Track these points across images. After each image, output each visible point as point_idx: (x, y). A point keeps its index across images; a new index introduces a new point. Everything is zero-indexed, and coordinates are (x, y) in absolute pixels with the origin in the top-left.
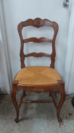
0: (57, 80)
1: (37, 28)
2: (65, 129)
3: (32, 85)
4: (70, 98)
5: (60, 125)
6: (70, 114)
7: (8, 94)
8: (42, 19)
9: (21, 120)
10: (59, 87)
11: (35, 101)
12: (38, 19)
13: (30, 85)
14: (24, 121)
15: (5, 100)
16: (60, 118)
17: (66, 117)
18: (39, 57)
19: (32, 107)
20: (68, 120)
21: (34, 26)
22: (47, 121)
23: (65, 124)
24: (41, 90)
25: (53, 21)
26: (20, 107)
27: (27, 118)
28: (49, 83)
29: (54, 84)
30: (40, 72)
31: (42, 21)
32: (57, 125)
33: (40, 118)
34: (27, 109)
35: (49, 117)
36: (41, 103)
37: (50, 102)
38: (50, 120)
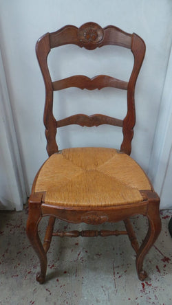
0: (141, 191)
1: (89, 49)
2: (155, 296)
3: (79, 206)
4: (165, 218)
5: (143, 287)
6: (166, 259)
7: (17, 210)
8: (103, 27)
9: (53, 276)
10: (145, 209)
11: (83, 232)
12: (91, 27)
13: (74, 206)
14: (59, 279)
15: (10, 227)
16: (143, 272)
17: (157, 267)
18: (93, 125)
19: (77, 244)
20: (162, 274)
21: (81, 44)
22: (112, 276)
23: (154, 283)
24: (102, 217)
25: (131, 33)
26: (48, 248)
27: (65, 272)
28: (122, 201)
29: (133, 203)
30: (97, 165)
31: (103, 32)
32: (136, 286)
33: (95, 269)
34: (65, 248)
35: (118, 269)
36: (99, 237)
37: (119, 234)
38: (119, 275)
